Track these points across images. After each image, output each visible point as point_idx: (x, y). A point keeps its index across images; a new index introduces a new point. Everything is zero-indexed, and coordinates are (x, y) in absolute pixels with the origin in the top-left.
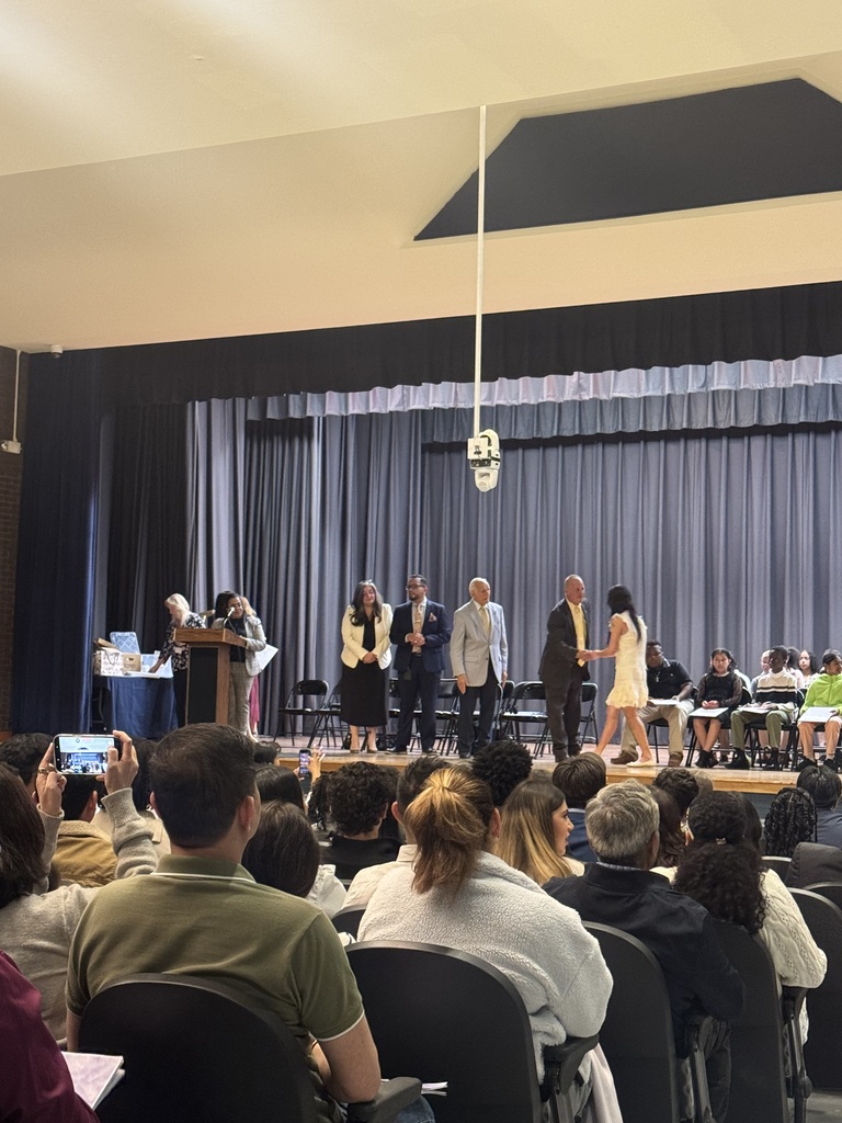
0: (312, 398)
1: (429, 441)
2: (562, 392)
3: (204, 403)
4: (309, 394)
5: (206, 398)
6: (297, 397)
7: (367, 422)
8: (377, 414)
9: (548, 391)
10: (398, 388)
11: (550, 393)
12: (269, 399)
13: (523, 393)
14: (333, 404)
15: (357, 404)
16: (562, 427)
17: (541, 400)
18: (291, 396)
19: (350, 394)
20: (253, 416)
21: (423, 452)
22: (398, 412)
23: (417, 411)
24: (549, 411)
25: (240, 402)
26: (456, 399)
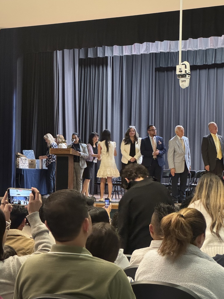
0: (107, 48)
1: (158, 67)
2: (217, 44)
3: (61, 51)
4: (106, 47)
5: (62, 49)
6: (101, 48)
7: (131, 59)
8: (135, 55)
9: (211, 43)
10: (145, 43)
11: (212, 45)
12: (89, 49)
13: (200, 44)
14: (117, 51)
15: (127, 51)
16: (216, 59)
17: (207, 48)
18: (98, 48)
19: (124, 47)
20: (82, 57)
21: (155, 71)
22: (144, 54)
23: (153, 53)
24: (210, 52)
25: (77, 51)
26: (170, 48)
